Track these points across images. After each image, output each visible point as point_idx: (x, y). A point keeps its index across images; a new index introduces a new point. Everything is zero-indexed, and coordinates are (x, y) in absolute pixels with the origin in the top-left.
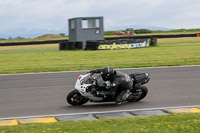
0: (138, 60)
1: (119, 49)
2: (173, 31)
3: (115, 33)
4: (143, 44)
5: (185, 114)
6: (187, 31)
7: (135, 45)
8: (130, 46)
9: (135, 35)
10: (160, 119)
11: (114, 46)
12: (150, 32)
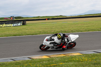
0: (16, 32)
1: (7, 27)
2: (34, 17)
3: (5, 19)
4: (19, 24)
5: (39, 59)
6: (41, 17)
7: (15, 25)
8: (12, 25)
9: (15, 19)
10: (27, 62)
11: (4, 25)
12: (23, 18)
